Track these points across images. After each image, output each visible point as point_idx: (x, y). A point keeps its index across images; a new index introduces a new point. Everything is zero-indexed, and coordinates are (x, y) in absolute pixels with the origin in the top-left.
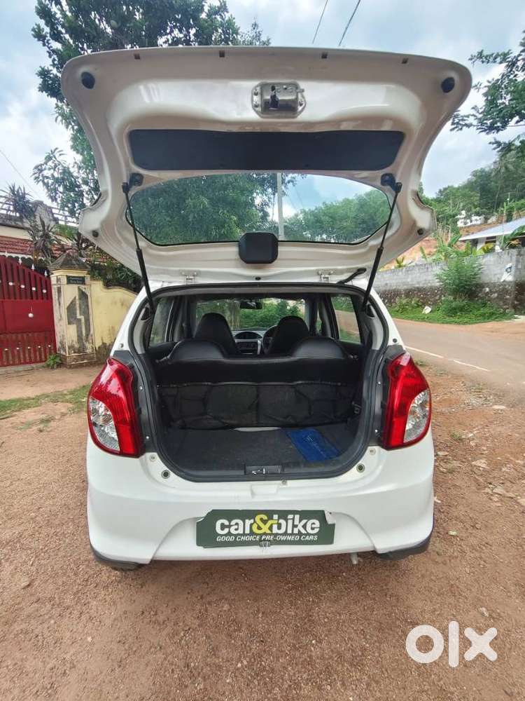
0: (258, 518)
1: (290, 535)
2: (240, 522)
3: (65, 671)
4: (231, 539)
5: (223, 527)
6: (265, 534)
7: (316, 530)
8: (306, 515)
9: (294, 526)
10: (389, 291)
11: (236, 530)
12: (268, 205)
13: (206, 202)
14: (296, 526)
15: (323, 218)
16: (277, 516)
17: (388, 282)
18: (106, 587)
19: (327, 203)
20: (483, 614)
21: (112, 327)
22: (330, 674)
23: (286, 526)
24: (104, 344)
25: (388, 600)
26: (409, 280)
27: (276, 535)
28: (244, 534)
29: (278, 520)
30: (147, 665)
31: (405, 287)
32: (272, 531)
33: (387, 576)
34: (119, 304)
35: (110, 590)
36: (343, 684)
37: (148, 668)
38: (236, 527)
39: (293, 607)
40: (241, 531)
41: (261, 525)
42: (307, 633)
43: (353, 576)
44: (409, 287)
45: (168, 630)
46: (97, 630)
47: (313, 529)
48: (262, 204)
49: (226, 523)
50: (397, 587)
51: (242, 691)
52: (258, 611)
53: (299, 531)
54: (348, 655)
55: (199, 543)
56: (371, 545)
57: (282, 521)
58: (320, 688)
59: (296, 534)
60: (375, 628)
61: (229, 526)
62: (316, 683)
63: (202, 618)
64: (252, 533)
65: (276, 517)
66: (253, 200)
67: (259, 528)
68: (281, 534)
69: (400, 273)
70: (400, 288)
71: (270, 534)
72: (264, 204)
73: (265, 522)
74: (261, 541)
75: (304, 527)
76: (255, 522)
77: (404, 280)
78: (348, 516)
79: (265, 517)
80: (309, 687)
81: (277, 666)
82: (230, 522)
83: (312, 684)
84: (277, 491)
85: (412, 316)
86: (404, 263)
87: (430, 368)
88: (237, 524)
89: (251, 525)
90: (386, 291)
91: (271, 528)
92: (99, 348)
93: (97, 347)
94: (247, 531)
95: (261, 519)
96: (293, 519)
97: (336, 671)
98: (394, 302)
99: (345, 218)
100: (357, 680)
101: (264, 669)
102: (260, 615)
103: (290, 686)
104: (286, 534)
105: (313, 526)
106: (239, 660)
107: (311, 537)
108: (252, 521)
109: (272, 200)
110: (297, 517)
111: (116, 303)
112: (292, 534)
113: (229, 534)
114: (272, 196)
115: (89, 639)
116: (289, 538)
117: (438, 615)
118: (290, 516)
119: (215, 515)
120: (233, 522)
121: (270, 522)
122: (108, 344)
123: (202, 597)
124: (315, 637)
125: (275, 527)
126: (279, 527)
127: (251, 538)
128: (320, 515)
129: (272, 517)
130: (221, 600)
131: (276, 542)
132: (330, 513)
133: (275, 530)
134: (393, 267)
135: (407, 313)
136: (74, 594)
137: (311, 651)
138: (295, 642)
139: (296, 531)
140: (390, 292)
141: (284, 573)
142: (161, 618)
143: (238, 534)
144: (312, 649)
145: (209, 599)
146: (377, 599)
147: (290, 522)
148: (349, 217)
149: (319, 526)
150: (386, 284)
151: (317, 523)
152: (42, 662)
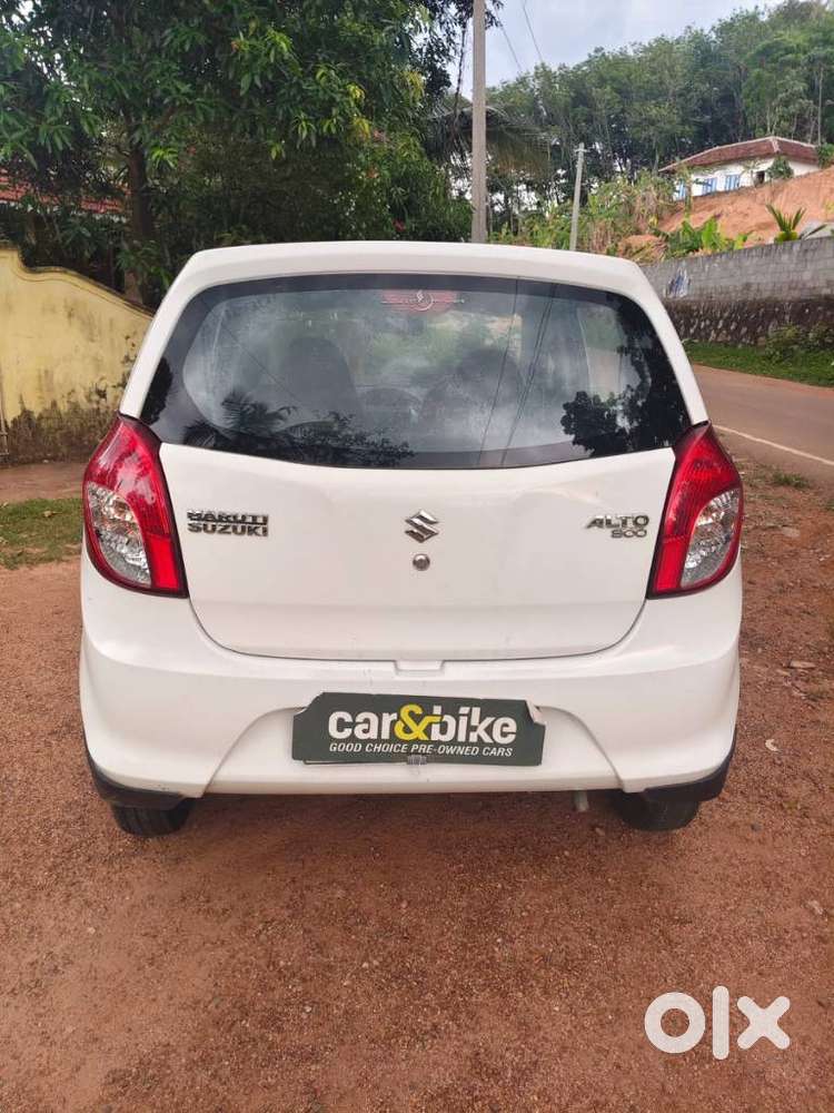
0: (405, 711)
1: (461, 744)
2: (373, 718)
3: (56, 967)
4: (357, 748)
5: (341, 725)
6: (417, 741)
7: (511, 738)
8: (492, 708)
9: (470, 728)
10: (752, 303)
11: (365, 731)
12: (445, 53)
13: (284, 45)
14: (475, 729)
15: (596, 92)
16: (440, 708)
17: (752, 279)
18: (109, 862)
19: (606, 51)
20: (812, 911)
21: (46, 372)
22: (524, 980)
23: (456, 728)
24: (26, 414)
25: (643, 892)
26: (807, 276)
27: (438, 743)
28: (379, 740)
29: (442, 716)
30: (200, 964)
31: (796, 294)
32: (429, 736)
33: (649, 858)
34: (62, 314)
35: (117, 867)
36: (545, 992)
37: (203, 968)
38: (365, 726)
39: (464, 896)
40: (373, 734)
41: (411, 723)
42: (488, 929)
43: (583, 857)
44: (805, 295)
45: (234, 921)
46: (103, 919)
47: (504, 735)
48: (430, 50)
49: (348, 718)
50: (664, 874)
51: (370, 996)
52: (400, 900)
53: (479, 737)
54: (560, 958)
55: (296, 756)
56: (612, 774)
57: (448, 719)
58: (504, 995)
59: (473, 744)
60: (612, 927)
61: (353, 725)
62: (499, 990)
63: (296, 908)
64: (393, 738)
65: (437, 710)
66: (406, 39)
67: (407, 730)
68: (446, 743)
69: (785, 257)
70: (779, 297)
71: (427, 743)
72: (438, 50)
73: (417, 719)
74: (409, 753)
75: (489, 730)
76: (399, 718)
77: (794, 277)
78: (569, 715)
79: (418, 711)
80: (487, 993)
81: (431, 969)
82: (354, 716)
83: (492, 990)
84: (442, 666)
85: (805, 370)
86: (798, 231)
87: (816, 494)
88: (367, 721)
89: (393, 723)
90: (744, 303)
91: (428, 731)
92: (14, 421)
93: (9, 420)
94: (385, 735)
95: (411, 714)
96: (469, 715)
97: (535, 977)
98: (762, 334)
99: (655, 94)
100: (571, 987)
101: (409, 971)
102: (404, 905)
103: (453, 992)
104: (454, 742)
105: (505, 729)
106: (365, 959)
107: (501, 751)
108: (394, 716)
109: (457, 40)
110: (476, 711)
111: (53, 310)
112: (467, 743)
113: (352, 738)
114: (458, 29)
115: (91, 930)
116: (460, 750)
117: (731, 910)
118: (464, 710)
119: (327, 702)
120: (360, 718)
121: (427, 720)
122: (36, 415)
123: (293, 881)
124: (503, 935)
125: (436, 729)
126: (443, 730)
127: (391, 748)
128: (518, 710)
129: (432, 710)
130: (330, 883)
131: (437, 757)
132: (538, 708)
133: (436, 735)
134: (771, 241)
135: (795, 363)
136: (50, 870)
137: (494, 951)
138: (465, 940)
139: (473, 738)
140: (757, 305)
141: (451, 848)
142: (219, 906)
143: (369, 740)
144: (497, 949)
145: (306, 882)
146: (623, 888)
147: (463, 721)
148: (664, 93)
149: (514, 730)
150: (748, 286)
151: (513, 726)
152: (12, 954)
